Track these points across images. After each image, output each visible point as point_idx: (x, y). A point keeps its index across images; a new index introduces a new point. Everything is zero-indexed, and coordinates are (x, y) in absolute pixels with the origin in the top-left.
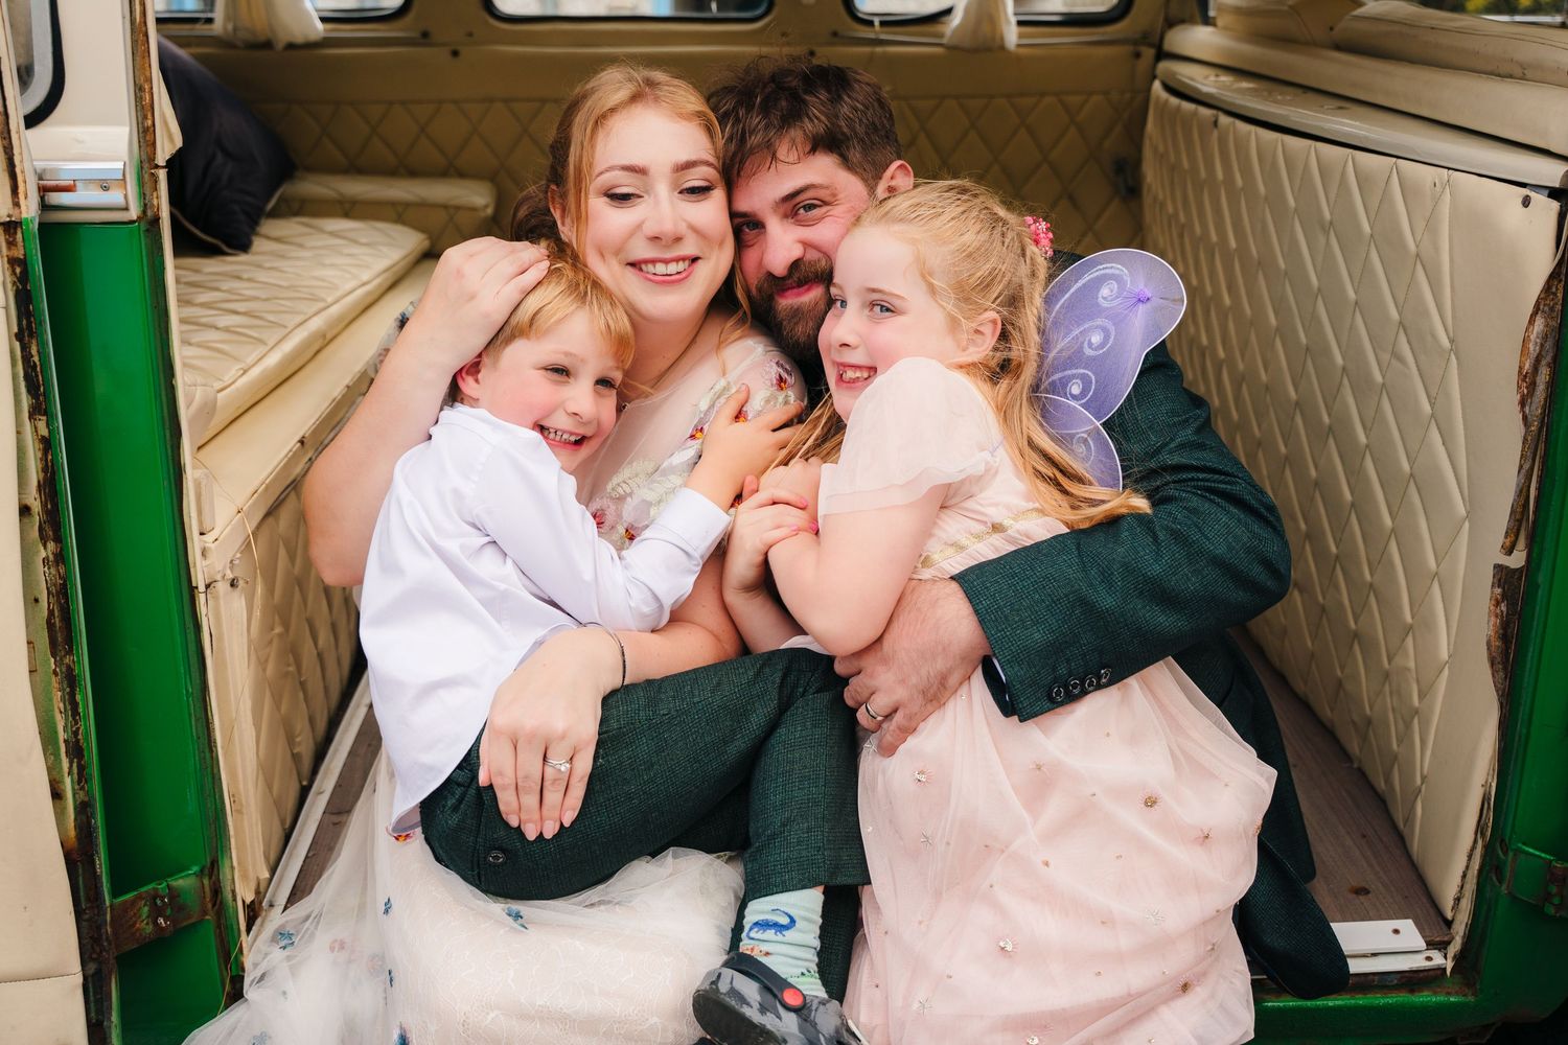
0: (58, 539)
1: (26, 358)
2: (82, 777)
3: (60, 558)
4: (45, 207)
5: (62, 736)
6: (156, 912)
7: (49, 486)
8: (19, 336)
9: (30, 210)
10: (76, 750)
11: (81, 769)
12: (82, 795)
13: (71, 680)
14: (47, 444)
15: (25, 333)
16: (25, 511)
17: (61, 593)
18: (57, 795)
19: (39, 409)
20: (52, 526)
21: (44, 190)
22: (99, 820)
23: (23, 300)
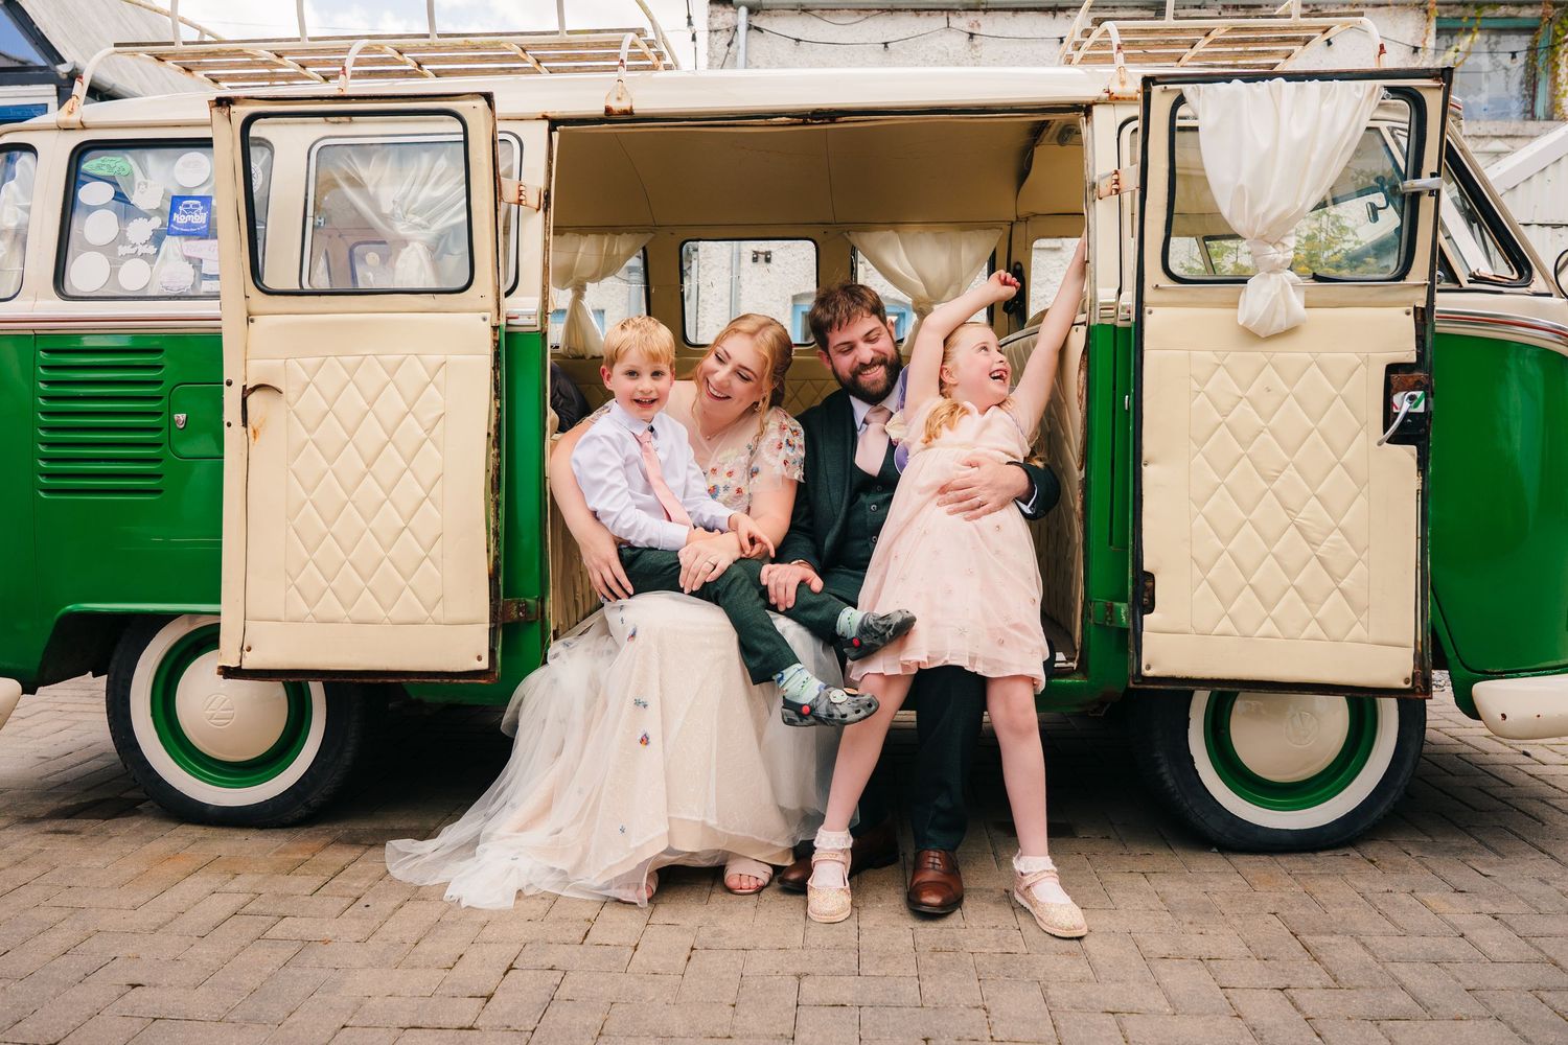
0: (499, 447)
1: (495, 377)
2: (497, 545)
3: (499, 455)
4: (508, 325)
5: (492, 526)
6: (519, 609)
7: (498, 427)
8: (494, 368)
9: (503, 322)
10: (496, 534)
11: (497, 541)
12: (496, 552)
13: (497, 504)
14: (499, 410)
15: (496, 368)
16: (489, 434)
17: (498, 469)
18: (488, 551)
19: (497, 397)
20: (497, 442)
21: (508, 318)
22: (501, 562)
23: (497, 355)
